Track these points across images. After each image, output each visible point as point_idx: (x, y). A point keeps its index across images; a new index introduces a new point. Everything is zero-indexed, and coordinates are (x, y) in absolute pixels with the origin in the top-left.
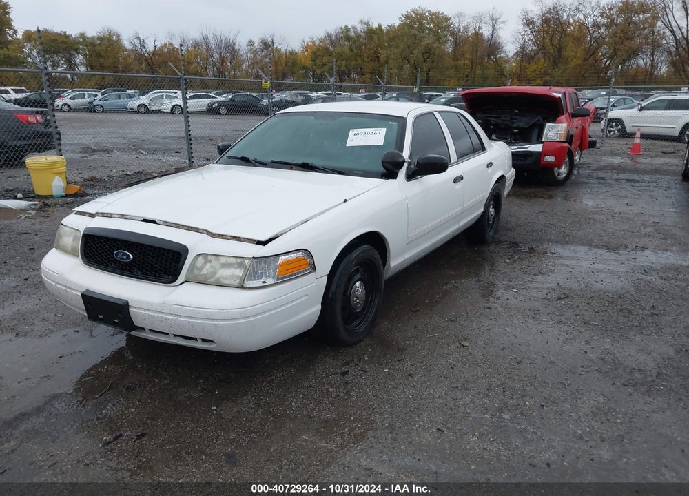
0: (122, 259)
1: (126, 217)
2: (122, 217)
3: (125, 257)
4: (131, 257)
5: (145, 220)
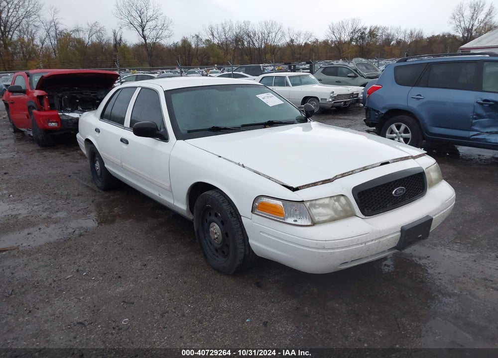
0: (400, 193)
1: (367, 168)
3: (402, 191)
4: (405, 189)
5: (382, 164)
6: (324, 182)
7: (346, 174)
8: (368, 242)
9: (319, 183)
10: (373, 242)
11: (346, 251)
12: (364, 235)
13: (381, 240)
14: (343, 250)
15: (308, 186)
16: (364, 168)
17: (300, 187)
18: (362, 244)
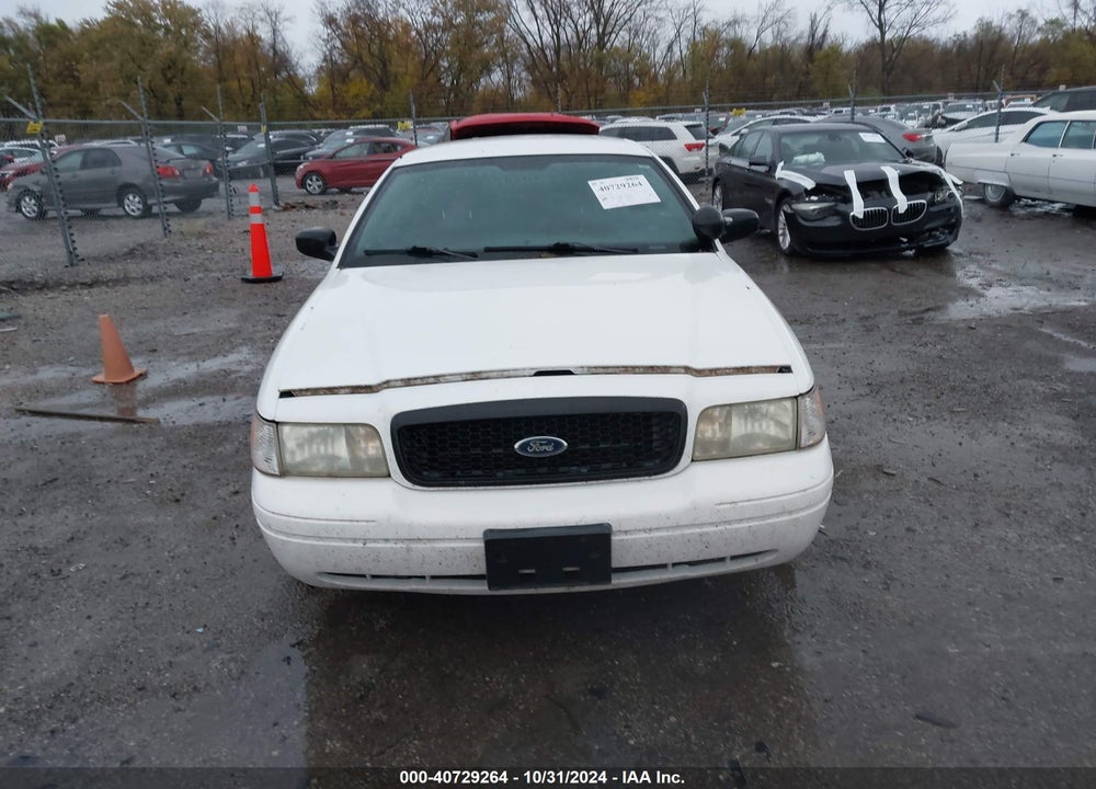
0: (541, 452)
1: (484, 375)
2: (475, 376)
3: (549, 448)
4: (565, 444)
5: (540, 373)
6: (356, 389)
7: (419, 381)
8: (375, 541)
9: (343, 391)
10: (388, 545)
11: (312, 546)
12: (361, 524)
13: (414, 546)
14: (306, 542)
15: (315, 391)
16: (473, 373)
17: (294, 391)
18: (355, 540)
